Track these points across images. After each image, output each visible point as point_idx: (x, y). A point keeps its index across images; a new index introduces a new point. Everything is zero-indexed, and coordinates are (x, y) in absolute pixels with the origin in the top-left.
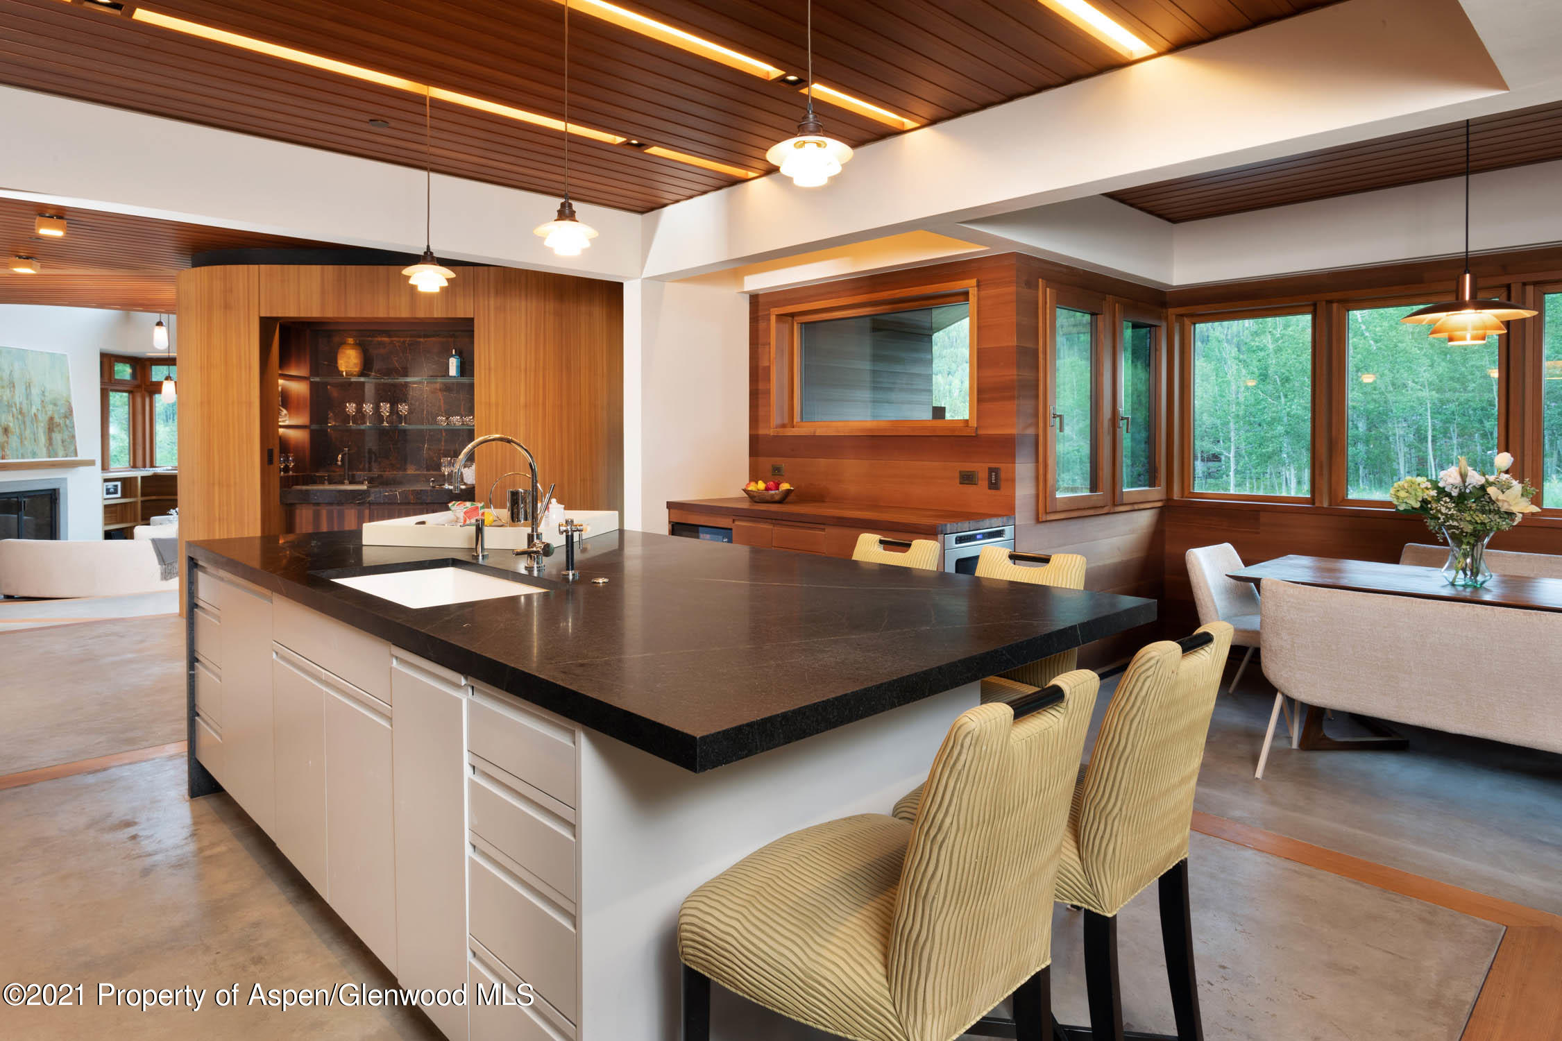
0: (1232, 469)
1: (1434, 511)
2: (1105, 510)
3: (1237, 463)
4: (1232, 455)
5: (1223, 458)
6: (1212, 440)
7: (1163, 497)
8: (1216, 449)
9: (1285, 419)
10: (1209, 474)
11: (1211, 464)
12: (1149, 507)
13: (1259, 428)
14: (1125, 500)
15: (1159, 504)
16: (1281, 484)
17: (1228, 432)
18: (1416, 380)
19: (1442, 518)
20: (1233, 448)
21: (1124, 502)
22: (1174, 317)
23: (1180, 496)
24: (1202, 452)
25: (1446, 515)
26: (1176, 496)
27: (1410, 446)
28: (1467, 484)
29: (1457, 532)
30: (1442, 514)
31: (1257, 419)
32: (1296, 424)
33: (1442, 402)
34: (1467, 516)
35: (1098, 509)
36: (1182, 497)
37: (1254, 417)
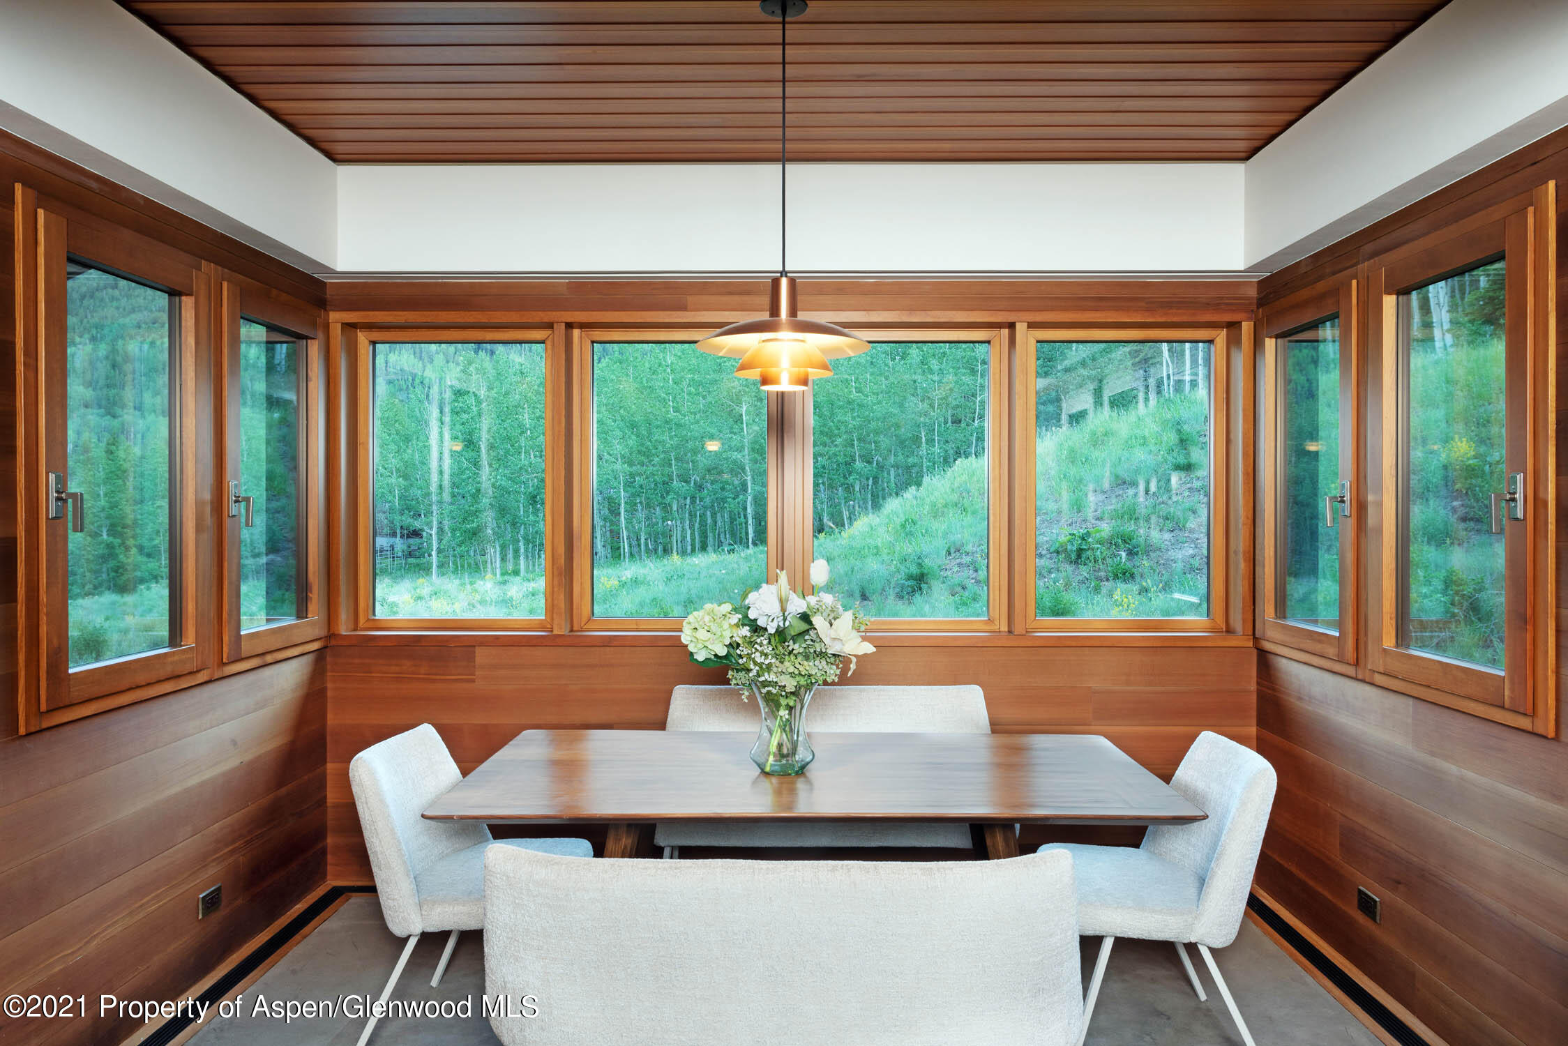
0: (435, 549)
1: (745, 660)
2: (202, 677)
3: (440, 540)
4: (434, 532)
5: (424, 534)
6: (412, 513)
7: (320, 632)
8: (417, 524)
9: (490, 491)
10: (410, 552)
11: (411, 541)
12: (296, 654)
13: (463, 501)
14: (246, 649)
15: (316, 646)
16: (486, 562)
17: (430, 505)
18: (611, 452)
19: (755, 669)
20: (435, 524)
21: (243, 656)
22: (339, 326)
23: (351, 626)
24: (402, 527)
25: (760, 665)
26: (344, 629)
27: (605, 520)
28: (786, 614)
29: (774, 691)
30: (755, 663)
31: (461, 491)
32: (501, 497)
33: (632, 475)
34: (788, 666)
35: (183, 679)
36: (355, 630)
37: (458, 488)
